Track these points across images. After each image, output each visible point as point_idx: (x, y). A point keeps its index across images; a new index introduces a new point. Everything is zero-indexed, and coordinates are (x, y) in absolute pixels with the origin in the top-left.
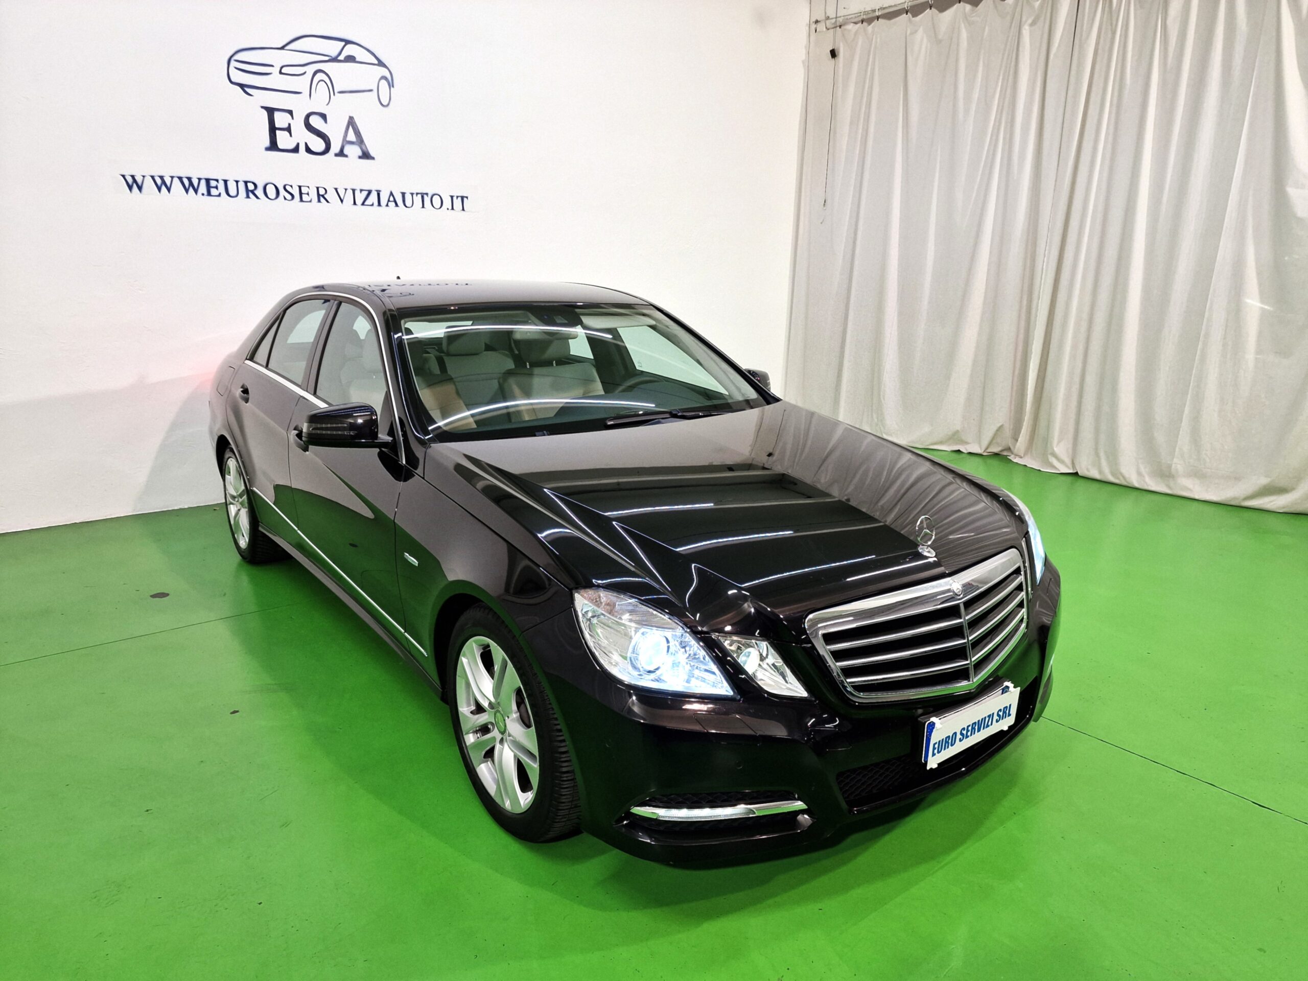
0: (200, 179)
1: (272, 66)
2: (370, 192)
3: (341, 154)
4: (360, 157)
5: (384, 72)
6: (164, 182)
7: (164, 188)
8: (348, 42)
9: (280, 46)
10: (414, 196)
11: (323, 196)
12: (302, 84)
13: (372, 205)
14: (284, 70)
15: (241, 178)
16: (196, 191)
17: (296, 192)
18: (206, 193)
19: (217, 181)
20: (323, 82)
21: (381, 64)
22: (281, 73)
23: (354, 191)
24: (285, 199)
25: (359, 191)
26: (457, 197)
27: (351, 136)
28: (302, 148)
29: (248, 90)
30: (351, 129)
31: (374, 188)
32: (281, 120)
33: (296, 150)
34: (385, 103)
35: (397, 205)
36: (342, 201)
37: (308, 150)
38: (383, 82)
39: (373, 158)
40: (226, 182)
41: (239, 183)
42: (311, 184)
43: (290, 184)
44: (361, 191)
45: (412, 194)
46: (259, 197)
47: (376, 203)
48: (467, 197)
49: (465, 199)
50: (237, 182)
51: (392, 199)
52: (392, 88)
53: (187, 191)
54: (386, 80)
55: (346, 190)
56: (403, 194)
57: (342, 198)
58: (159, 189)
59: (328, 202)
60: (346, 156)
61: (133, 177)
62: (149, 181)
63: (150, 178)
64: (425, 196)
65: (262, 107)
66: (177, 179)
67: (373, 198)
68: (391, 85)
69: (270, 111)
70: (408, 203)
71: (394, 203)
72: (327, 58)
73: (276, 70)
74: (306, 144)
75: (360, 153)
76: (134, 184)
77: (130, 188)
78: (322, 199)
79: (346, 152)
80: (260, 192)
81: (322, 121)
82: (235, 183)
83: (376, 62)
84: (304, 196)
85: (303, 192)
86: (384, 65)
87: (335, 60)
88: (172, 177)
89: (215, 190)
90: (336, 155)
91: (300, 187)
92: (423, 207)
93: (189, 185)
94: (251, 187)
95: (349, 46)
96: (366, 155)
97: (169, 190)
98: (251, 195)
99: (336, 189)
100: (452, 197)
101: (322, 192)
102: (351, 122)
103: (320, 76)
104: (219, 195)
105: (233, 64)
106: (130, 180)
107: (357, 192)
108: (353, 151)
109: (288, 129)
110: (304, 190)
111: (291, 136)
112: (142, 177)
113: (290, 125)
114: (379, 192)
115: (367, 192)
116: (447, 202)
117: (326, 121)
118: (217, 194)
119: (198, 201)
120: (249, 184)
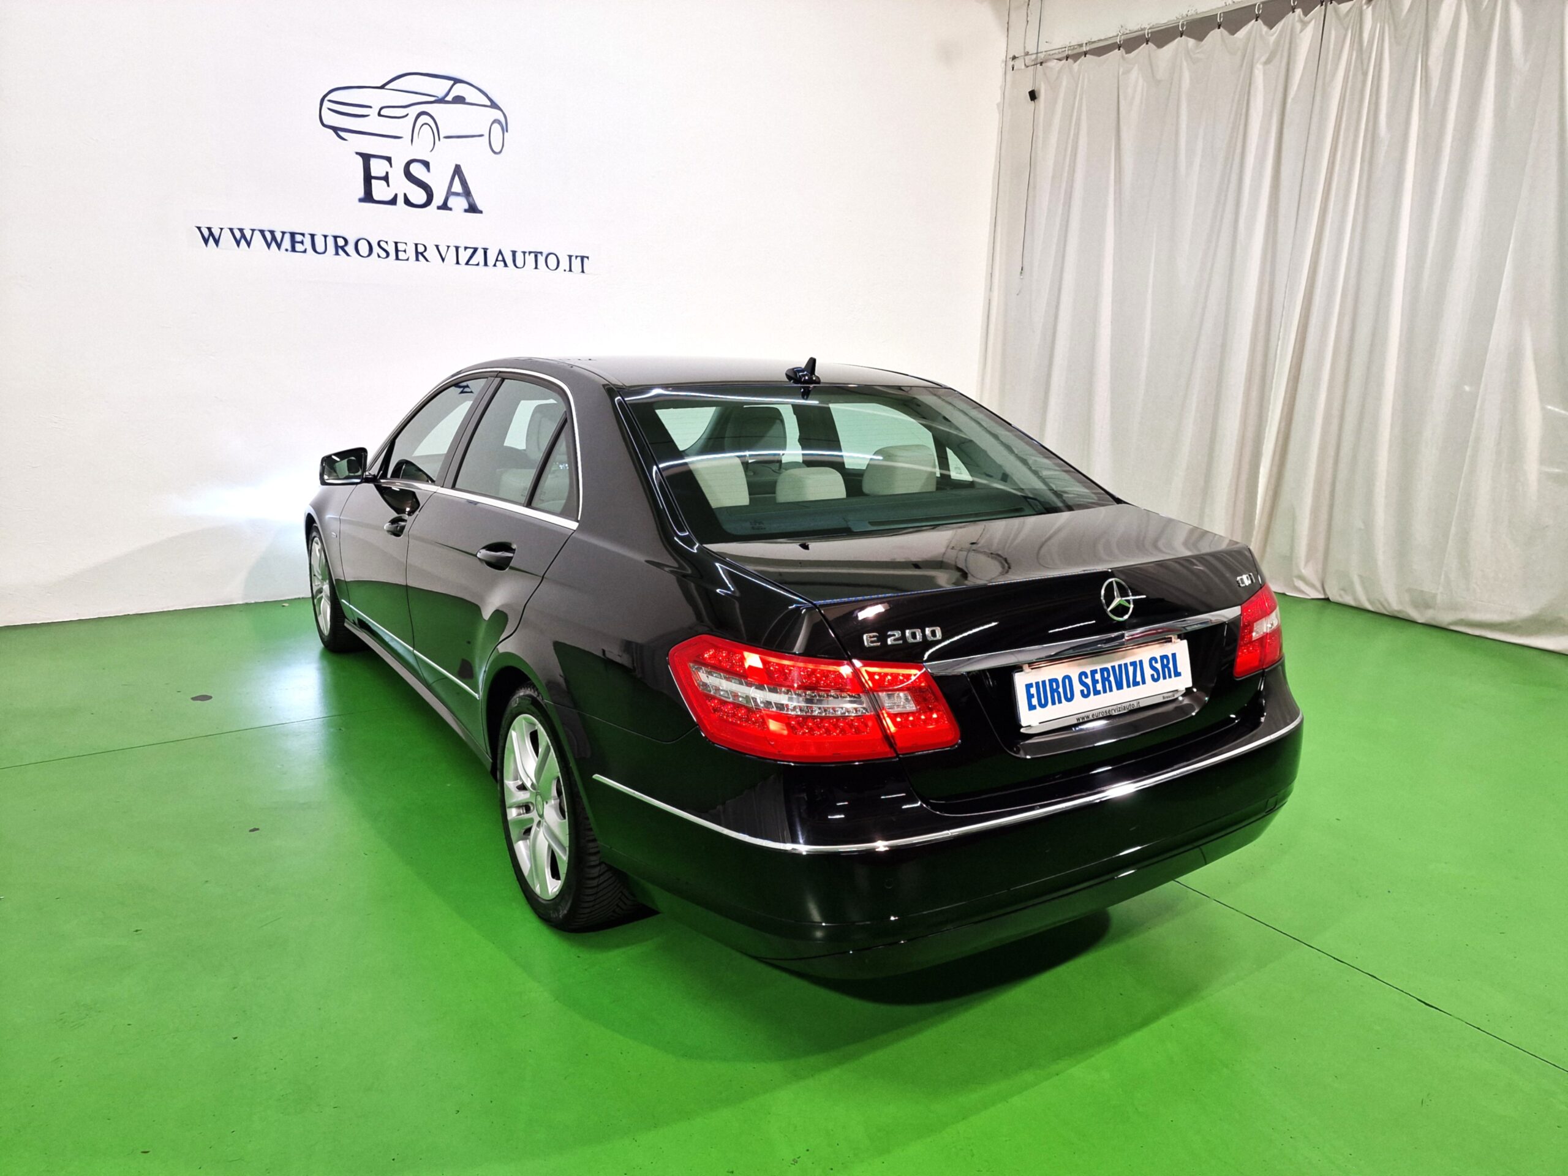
0: (283, 233)
1: (370, 107)
2: (475, 250)
3: (444, 206)
4: (466, 211)
5: (497, 115)
6: (243, 236)
7: (243, 242)
8: (456, 81)
9: (379, 85)
10: (527, 255)
11: (422, 254)
12: (403, 127)
13: (478, 265)
14: (383, 112)
16: (279, 246)
17: (391, 249)
18: (290, 248)
19: (303, 235)
20: (427, 126)
21: (494, 105)
22: (379, 115)
23: (457, 248)
24: (379, 256)
25: (463, 249)
26: (577, 257)
27: (457, 187)
28: (400, 200)
29: (342, 134)
30: (457, 178)
31: (480, 246)
32: (378, 168)
33: (393, 202)
34: (497, 150)
35: (506, 265)
36: (443, 260)
37: (407, 202)
38: (496, 126)
39: (481, 212)
40: (313, 236)
41: (328, 239)
43: (386, 240)
44: (466, 248)
45: (524, 253)
47: (482, 263)
48: (588, 258)
49: (585, 259)
50: (325, 237)
51: (500, 258)
52: (505, 133)
53: (269, 246)
54: (499, 124)
55: (448, 247)
56: (514, 253)
57: (444, 256)
58: (238, 243)
59: (427, 260)
60: (450, 209)
61: (209, 229)
63: (229, 230)
64: (539, 255)
65: (357, 153)
66: (259, 232)
67: (479, 256)
68: (505, 129)
69: (366, 158)
70: (520, 261)
71: (502, 263)
72: (432, 99)
73: (374, 112)
74: (405, 195)
75: (466, 206)
76: (210, 237)
77: (206, 241)
78: (420, 257)
79: (450, 204)
80: (350, 248)
81: (424, 169)
82: (323, 238)
83: (489, 103)
85: (399, 248)
86: (497, 108)
87: (441, 101)
88: (253, 230)
89: (300, 245)
90: (439, 208)
91: (396, 243)
93: (272, 240)
94: (341, 242)
95: (458, 85)
96: (473, 209)
97: (249, 244)
99: (437, 246)
100: (570, 257)
101: (421, 249)
102: (458, 170)
103: (424, 119)
104: (305, 251)
105: (326, 104)
106: (206, 233)
107: (461, 250)
108: (458, 204)
109: (386, 179)
110: (401, 247)
111: (388, 186)
112: (220, 230)
113: (387, 173)
114: (485, 251)
115: (472, 250)
116: (564, 263)
117: (428, 169)
118: (303, 250)
119: (281, 257)
120: (338, 239)
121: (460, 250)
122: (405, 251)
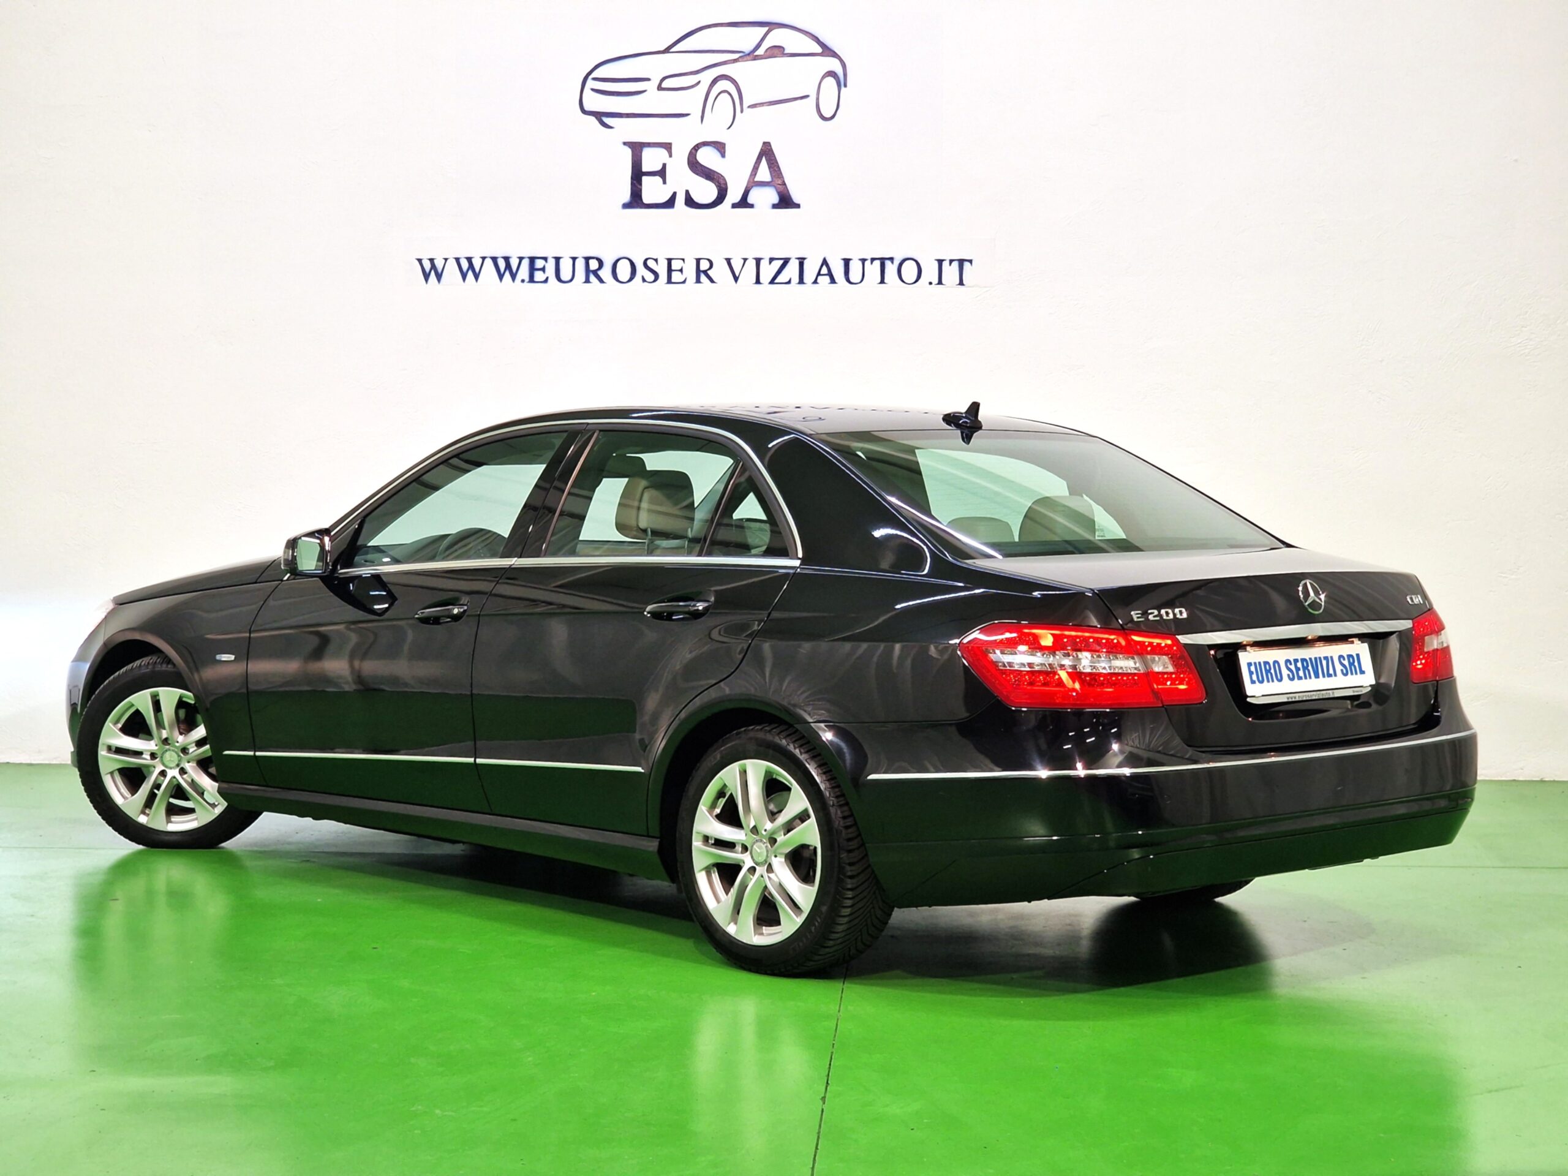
0: (521, 259)
1: (649, 80)
2: (786, 261)
4: (775, 206)
5: (833, 64)
6: (471, 267)
7: (470, 275)
8: (771, 26)
9: (662, 49)
10: (867, 263)
12: (690, 102)
13: (789, 282)
14: (665, 85)
15: (581, 253)
16: (513, 276)
17: (662, 270)
18: (527, 279)
19: (545, 259)
20: (726, 95)
21: (827, 51)
22: (660, 88)
23: (758, 261)
24: (644, 280)
25: (768, 261)
26: (951, 261)
27: (764, 174)
28: (680, 200)
29: (607, 120)
30: (764, 161)
31: (793, 254)
32: (651, 160)
33: (670, 203)
34: (828, 115)
35: (833, 281)
36: (736, 279)
37: (690, 202)
38: (831, 80)
39: (798, 206)
40: (557, 260)
41: (577, 261)
42: (688, 253)
43: (655, 258)
44: (771, 260)
45: (863, 261)
46: (604, 280)
47: (796, 279)
48: (970, 261)
49: (967, 265)
50: (574, 259)
51: (824, 270)
52: (843, 89)
53: (501, 276)
54: (834, 77)
56: (847, 262)
57: (737, 275)
58: (464, 276)
59: (712, 281)
60: (752, 206)
61: (432, 260)
62: (452, 263)
63: (454, 260)
64: (888, 263)
65: (625, 144)
66: (490, 260)
67: (792, 269)
68: (842, 84)
69: (637, 148)
70: (855, 275)
71: (827, 279)
72: (736, 56)
73: (651, 86)
74: (687, 192)
75: (775, 199)
76: (432, 271)
77: (426, 276)
78: (703, 278)
79: (750, 200)
80: (605, 273)
81: (718, 154)
82: (571, 261)
83: (819, 50)
84: (674, 274)
85: (674, 268)
86: (834, 55)
87: (752, 55)
88: (484, 258)
89: (541, 273)
90: (734, 206)
91: (669, 261)
92: (882, 281)
93: (505, 268)
94: (594, 265)
95: (775, 32)
96: (785, 201)
97: (476, 276)
98: (592, 278)
99: (728, 261)
100: (940, 262)
101: (704, 265)
102: (767, 152)
103: (721, 85)
104: (546, 281)
105: (590, 84)
106: (427, 265)
107: (764, 264)
108: (764, 197)
109: (662, 173)
110: (676, 265)
111: (665, 182)
112: (444, 261)
113: (664, 166)
114: (802, 262)
115: (781, 262)
116: (930, 272)
117: (723, 155)
118: (543, 279)
119: (515, 290)
120: (591, 261)
121: (762, 262)
122: (681, 270)
